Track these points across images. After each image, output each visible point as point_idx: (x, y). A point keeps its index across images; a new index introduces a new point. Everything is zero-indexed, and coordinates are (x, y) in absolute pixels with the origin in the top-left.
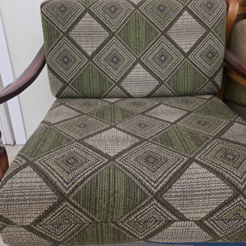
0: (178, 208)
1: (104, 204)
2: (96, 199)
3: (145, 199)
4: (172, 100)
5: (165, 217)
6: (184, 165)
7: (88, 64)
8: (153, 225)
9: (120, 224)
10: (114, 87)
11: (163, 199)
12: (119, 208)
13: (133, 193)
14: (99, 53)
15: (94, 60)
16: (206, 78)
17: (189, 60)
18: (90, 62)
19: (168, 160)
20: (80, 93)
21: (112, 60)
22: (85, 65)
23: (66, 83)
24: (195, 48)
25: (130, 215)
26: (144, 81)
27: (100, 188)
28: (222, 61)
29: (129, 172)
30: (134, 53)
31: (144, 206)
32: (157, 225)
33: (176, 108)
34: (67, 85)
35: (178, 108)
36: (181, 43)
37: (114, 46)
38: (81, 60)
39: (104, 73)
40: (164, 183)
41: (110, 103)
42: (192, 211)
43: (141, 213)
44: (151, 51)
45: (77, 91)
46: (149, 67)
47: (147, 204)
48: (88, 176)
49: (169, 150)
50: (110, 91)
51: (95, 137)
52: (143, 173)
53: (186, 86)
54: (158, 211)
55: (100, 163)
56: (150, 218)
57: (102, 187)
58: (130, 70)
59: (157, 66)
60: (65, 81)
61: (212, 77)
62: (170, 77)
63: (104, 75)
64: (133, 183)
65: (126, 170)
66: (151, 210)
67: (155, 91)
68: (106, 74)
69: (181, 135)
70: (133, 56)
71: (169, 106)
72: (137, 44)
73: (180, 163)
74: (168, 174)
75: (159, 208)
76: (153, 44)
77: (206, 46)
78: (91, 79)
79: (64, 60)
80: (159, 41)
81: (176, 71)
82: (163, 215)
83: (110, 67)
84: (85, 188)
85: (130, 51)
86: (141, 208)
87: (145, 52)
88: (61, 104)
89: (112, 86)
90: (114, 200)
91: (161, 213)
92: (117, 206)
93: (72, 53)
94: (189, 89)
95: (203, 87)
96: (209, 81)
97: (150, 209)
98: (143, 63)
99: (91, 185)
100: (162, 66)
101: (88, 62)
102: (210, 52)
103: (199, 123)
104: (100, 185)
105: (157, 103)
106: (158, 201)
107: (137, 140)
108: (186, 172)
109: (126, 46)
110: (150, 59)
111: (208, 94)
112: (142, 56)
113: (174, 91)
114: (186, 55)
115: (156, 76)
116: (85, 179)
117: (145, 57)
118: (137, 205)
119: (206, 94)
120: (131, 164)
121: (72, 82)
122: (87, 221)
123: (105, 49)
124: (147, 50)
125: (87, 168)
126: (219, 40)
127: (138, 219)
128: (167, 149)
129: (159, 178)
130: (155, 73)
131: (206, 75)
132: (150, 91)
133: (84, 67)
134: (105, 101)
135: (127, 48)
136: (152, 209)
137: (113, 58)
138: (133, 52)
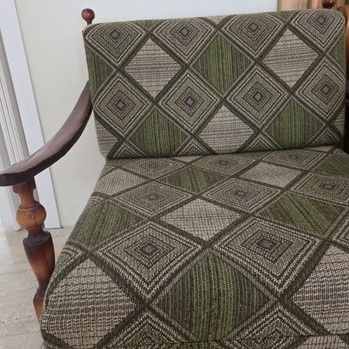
0: (315, 317)
1: (204, 313)
2: (192, 306)
3: (265, 303)
4: (275, 156)
5: (295, 330)
6: (317, 250)
7: (152, 110)
8: (276, 343)
9: (227, 343)
10: (189, 140)
11: (292, 303)
12: (227, 319)
13: (247, 296)
14: (168, 94)
15: (160, 103)
16: (321, 122)
17: (297, 97)
18: (155, 106)
19: (292, 243)
20: (141, 152)
21: (185, 102)
22: (148, 112)
23: (122, 137)
24: (304, 80)
25: (242, 329)
26: (232, 130)
27: (197, 289)
28: (343, 96)
29: (237, 263)
30: (217, 91)
31: (263, 315)
32: (282, 343)
34: (124, 140)
35: (286, 167)
36: (284, 74)
37: (188, 83)
38: (142, 104)
39: (175, 121)
40: (292, 278)
41: (185, 163)
42: (337, 320)
43: (260, 326)
44: (240, 87)
45: (137, 148)
46: (239, 110)
47: (268, 312)
48: (177, 272)
49: (289, 228)
50: (184, 146)
51: (175, 213)
52: (259, 265)
53: (293, 134)
54: (284, 321)
55: (191, 251)
56: (272, 333)
57: (200, 287)
58: (211, 116)
59: (250, 108)
60: (120, 135)
61: (330, 121)
62: (270, 123)
63: (175, 124)
64: (245, 280)
65: (233, 260)
66: (274, 320)
67: (249, 144)
68: (177, 123)
69: (302, 206)
70: (215, 96)
72: (221, 78)
73: (310, 248)
74: (296, 265)
75: (286, 316)
76: (243, 78)
77: (320, 77)
78: (157, 131)
79: (119, 105)
80: (252, 73)
81: (278, 114)
82: (292, 328)
83: (183, 113)
84: (174, 289)
85: (211, 88)
86: (259, 318)
87: (233, 89)
88: (117, 168)
89: (187, 139)
90: (219, 306)
91: (288, 325)
92: (223, 315)
93: (130, 95)
94: (298, 138)
95: (318, 135)
96: (326, 126)
97: (272, 319)
98: (230, 105)
99: (183, 285)
100: (257, 107)
101: (151, 107)
102: (326, 85)
103: (323, 186)
104: (196, 284)
105: (254, 160)
106: (285, 306)
107: (238, 216)
108: (322, 261)
109: (204, 83)
110: (239, 98)
111: (326, 145)
112: (228, 95)
113: (276, 143)
114: (291, 91)
115: (250, 121)
116: (173, 276)
117: (232, 96)
118: (253, 314)
119: (322, 145)
120: (237, 252)
121: (130, 136)
122: (177, 340)
123: (176, 87)
124: (235, 87)
125: (174, 259)
126: (338, 67)
127: (255, 334)
128: (286, 227)
129: (284, 271)
130: (248, 117)
131: (322, 118)
132: (242, 144)
133: (146, 114)
134: (177, 160)
135: (207, 85)
136: (276, 318)
137: (187, 99)
138: (215, 90)
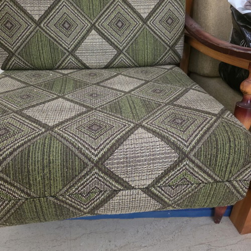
0: (122, 176)
1: (39, 176)
2: (28, 171)
3: (84, 168)
4: (132, 71)
5: (109, 187)
6: (129, 131)
7: (35, 31)
8: (97, 196)
9: (61, 197)
10: (67, 57)
11: (105, 167)
12: (57, 180)
13: (71, 163)
14: (48, 18)
15: (42, 25)
16: (166, 46)
17: (148, 26)
18: (38, 28)
19: (114, 126)
20: (29, 64)
21: (63, 25)
22: (32, 32)
23: (12, 52)
24: (154, 13)
25: (70, 187)
26: (100, 50)
27: (32, 159)
28: (182, 28)
29: (67, 140)
30: (88, 18)
31: (84, 176)
32: (101, 196)
33: (133, 78)
34: (13, 54)
35: (136, 78)
36: (139, 7)
37: (64, 10)
38: (27, 25)
39: (55, 40)
40: (105, 150)
41: (63, 74)
42: (137, 178)
43: (83, 184)
44: (106, 15)
45: (25, 61)
46: (106, 34)
47: (87, 174)
48: (18, 147)
49: (118, 117)
50: (63, 61)
51: (35, 109)
52: (84, 141)
53: (146, 55)
54: (100, 180)
55: (35, 133)
56: (93, 189)
57: (35, 158)
58: (84, 38)
59: (114, 33)
60: (10, 50)
61: (172, 46)
62: (129, 45)
63: (55, 43)
64: (71, 152)
65: (65, 138)
66: (93, 179)
67: (113, 61)
68: (57, 42)
69: (133, 103)
70: (86, 22)
71: (128, 76)
72: (91, 7)
73: (125, 130)
74: (111, 141)
75: (101, 177)
76: (108, 8)
77: (166, 11)
78: (40, 48)
79: (7, 25)
80: (115, 5)
81: (134, 38)
82: (107, 185)
83: (61, 34)
84: (14, 160)
85: (83, 15)
86: (81, 178)
87: (100, 17)
88: (6, 76)
89: (65, 56)
90: (50, 171)
91: (104, 183)
92: (54, 177)
93: (16, 17)
94: (150, 59)
95: (164, 56)
96: (169, 50)
97: (91, 179)
98: (99, 29)
99: (22, 156)
100: (119, 33)
101: (35, 28)
102: (170, 17)
103: (155, 91)
104: (32, 156)
105: (115, 74)
106: (100, 170)
107: (84, 109)
108: (130, 138)
109: (78, 10)
110: (105, 24)
112: (96, 21)
113: (133, 61)
114: (145, 21)
115: (114, 44)
116: (15, 150)
117: (100, 22)
118: (76, 176)
119: (167, 64)
120: (71, 133)
121: (18, 51)
122: (21, 196)
123: (54, 12)
124: (102, 15)
125: (19, 139)
126: (179, 4)
127: (80, 191)
128: (115, 117)
129: (101, 145)
130: (113, 40)
131: (166, 44)
132: (108, 61)
133: (31, 34)
134: (58, 72)
135: (79, 12)
136: (94, 179)
137: (64, 23)
138: (86, 17)
